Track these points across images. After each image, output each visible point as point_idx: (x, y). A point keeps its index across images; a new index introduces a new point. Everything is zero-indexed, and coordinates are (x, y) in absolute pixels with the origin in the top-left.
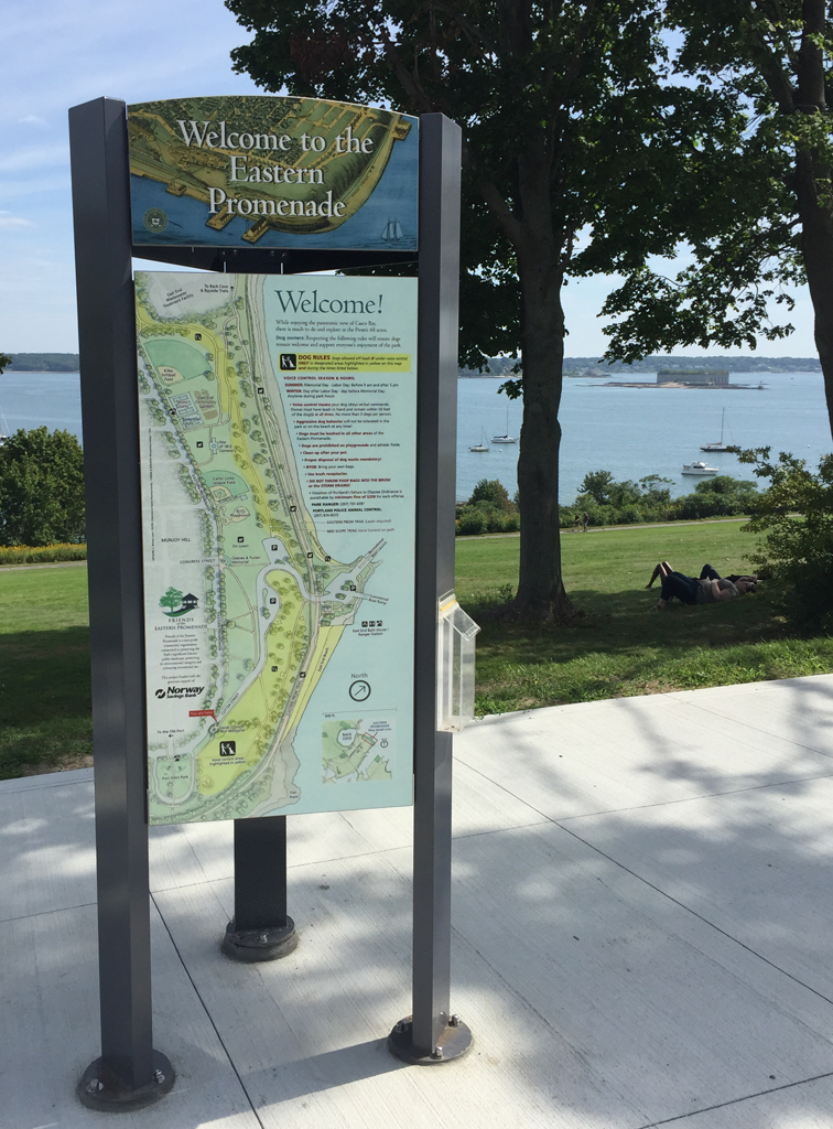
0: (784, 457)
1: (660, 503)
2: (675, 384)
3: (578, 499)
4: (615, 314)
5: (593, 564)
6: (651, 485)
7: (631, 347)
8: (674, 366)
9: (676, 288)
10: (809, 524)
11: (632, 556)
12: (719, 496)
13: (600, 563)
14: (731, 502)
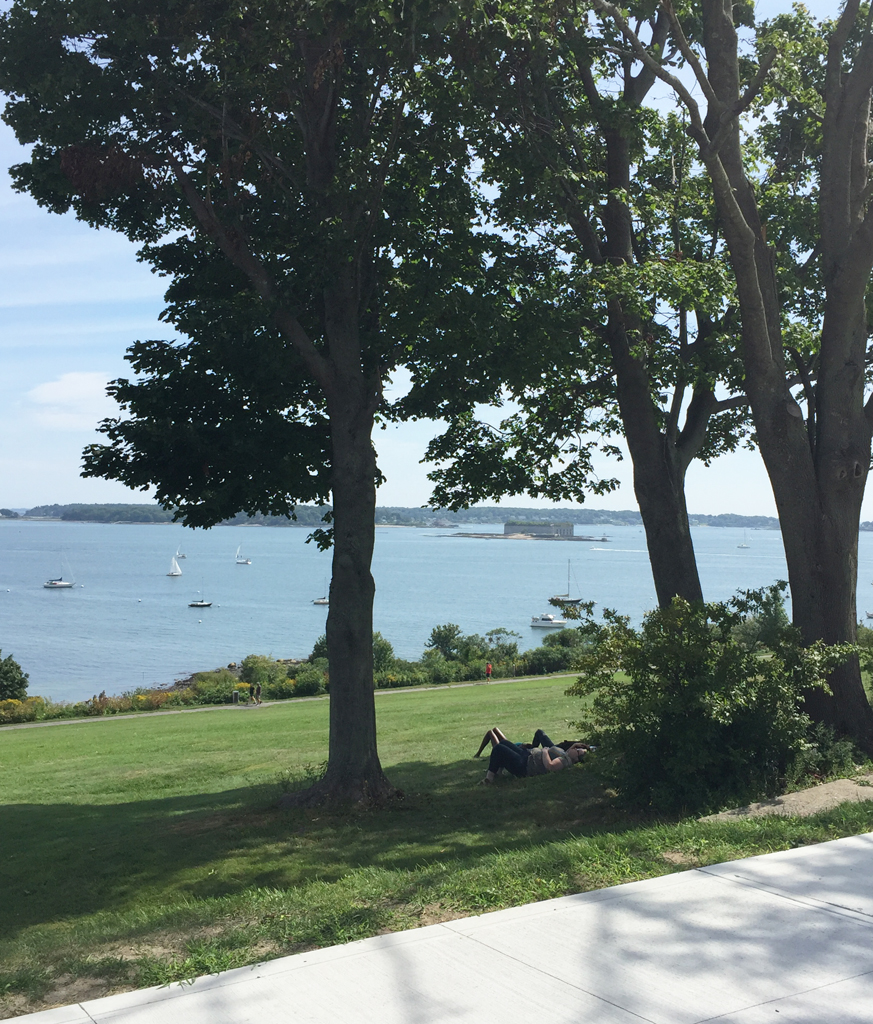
0: (608, 614)
1: (507, 658)
2: (522, 536)
3: (425, 654)
4: (439, 461)
5: (427, 729)
6: (498, 639)
7: (456, 495)
8: (521, 517)
9: (499, 435)
10: (635, 687)
11: (469, 719)
12: (566, 650)
13: (434, 728)
14: (578, 656)
